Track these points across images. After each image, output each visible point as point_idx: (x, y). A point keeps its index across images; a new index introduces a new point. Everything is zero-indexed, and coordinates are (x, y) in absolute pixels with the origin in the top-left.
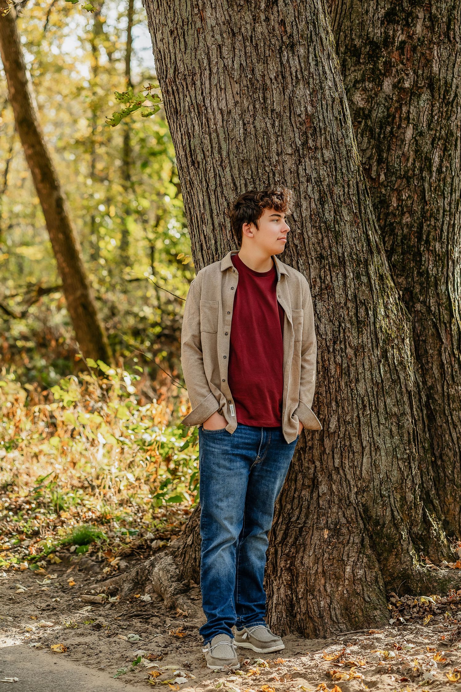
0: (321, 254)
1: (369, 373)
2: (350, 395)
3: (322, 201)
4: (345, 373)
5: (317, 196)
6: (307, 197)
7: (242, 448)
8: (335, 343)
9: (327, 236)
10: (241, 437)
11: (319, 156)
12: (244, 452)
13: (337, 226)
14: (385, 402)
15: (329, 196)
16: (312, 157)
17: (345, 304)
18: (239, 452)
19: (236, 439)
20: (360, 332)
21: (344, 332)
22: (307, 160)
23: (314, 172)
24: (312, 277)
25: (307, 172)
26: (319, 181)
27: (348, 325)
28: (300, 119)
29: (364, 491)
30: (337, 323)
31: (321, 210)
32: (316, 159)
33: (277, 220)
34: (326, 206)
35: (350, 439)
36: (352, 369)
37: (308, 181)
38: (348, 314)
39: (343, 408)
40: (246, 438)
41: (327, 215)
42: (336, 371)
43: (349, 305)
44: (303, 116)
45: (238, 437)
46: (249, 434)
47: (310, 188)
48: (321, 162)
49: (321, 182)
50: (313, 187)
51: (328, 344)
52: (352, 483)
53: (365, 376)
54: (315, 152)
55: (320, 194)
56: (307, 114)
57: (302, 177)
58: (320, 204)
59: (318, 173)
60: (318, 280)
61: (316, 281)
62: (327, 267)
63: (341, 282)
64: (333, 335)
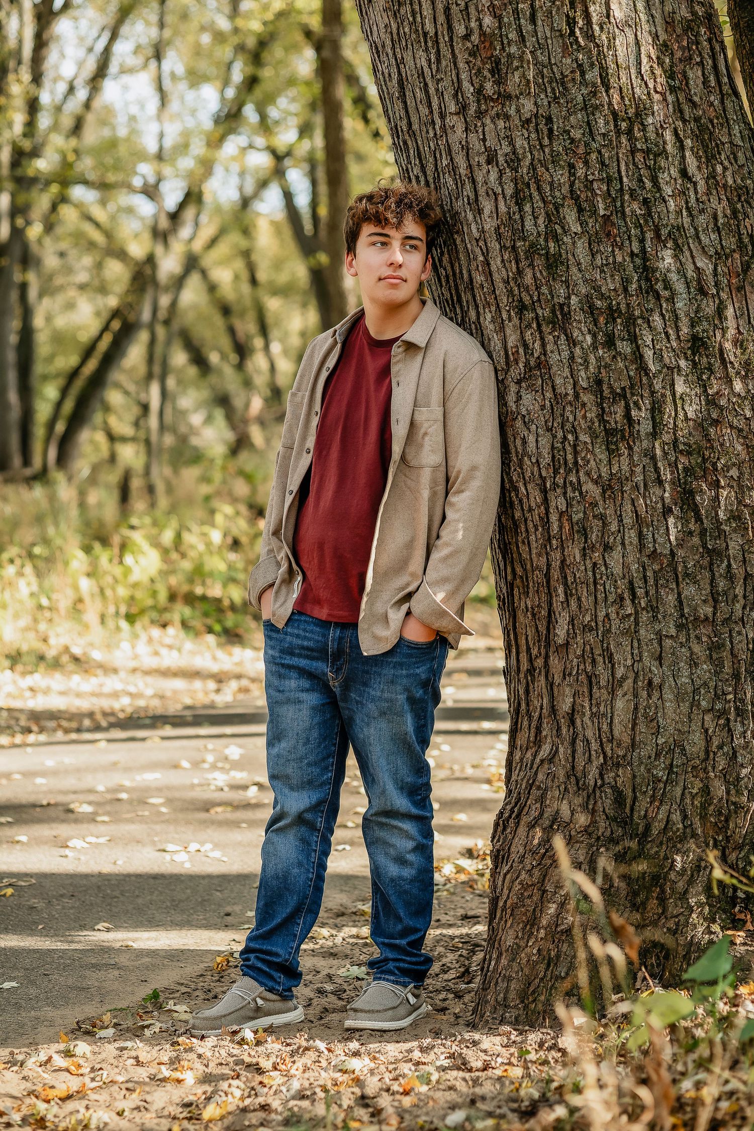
0: (521, 300)
1: (633, 533)
2: (590, 574)
3: (519, 199)
4: (578, 532)
5: (509, 190)
6: (490, 192)
7: (300, 656)
8: (556, 472)
9: (531, 265)
10: (298, 636)
11: (512, 112)
12: (303, 663)
13: (551, 245)
14: (679, 594)
15: (533, 187)
16: (498, 115)
17: (577, 396)
18: (295, 661)
19: (288, 638)
20: (612, 452)
21: (576, 453)
22: (488, 121)
23: (505, 143)
24: (510, 344)
25: (488, 144)
26: (514, 161)
27: (584, 438)
28: (469, 45)
29: (618, 765)
30: (560, 434)
31: (517, 216)
32: (507, 117)
33: (384, 244)
34: (527, 208)
35: (594, 661)
36: (596, 524)
37: (489, 162)
38: (585, 417)
39: (579, 599)
40: (305, 638)
41: (529, 224)
42: (561, 527)
43: (586, 398)
44: (475, 38)
45: (292, 635)
46: (312, 632)
47: (493, 176)
48: (517, 122)
49: (519, 160)
50: (501, 173)
51: (544, 474)
52: (594, 746)
53: (623, 539)
54: (503, 105)
55: (516, 184)
56: (483, 34)
57: (479, 154)
58: (517, 203)
59: (512, 143)
60: (521, 351)
61: (517, 352)
62: (534, 325)
63: (566, 354)
64: (553, 457)
